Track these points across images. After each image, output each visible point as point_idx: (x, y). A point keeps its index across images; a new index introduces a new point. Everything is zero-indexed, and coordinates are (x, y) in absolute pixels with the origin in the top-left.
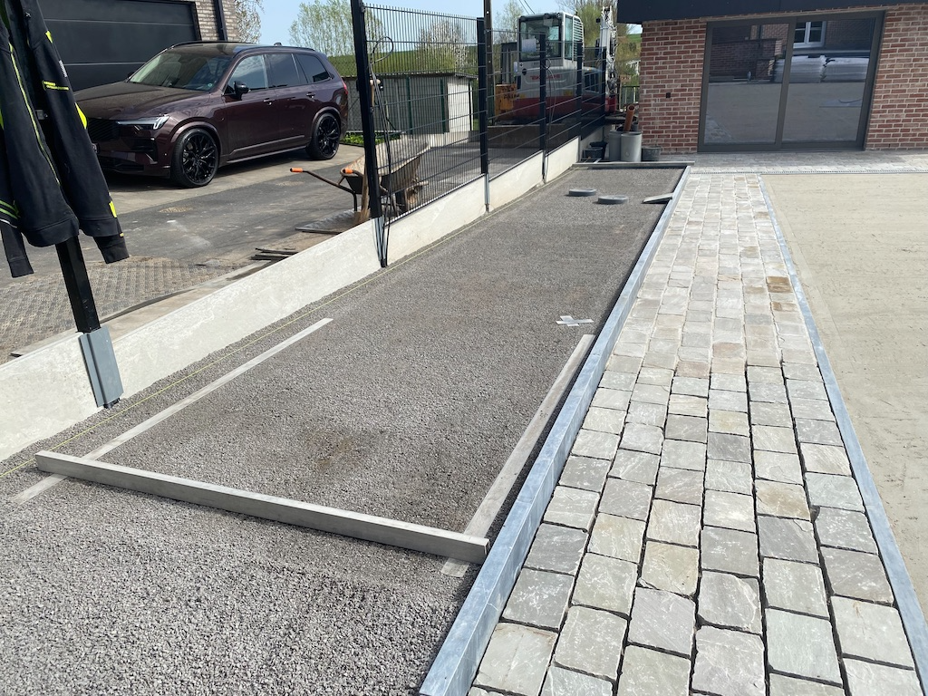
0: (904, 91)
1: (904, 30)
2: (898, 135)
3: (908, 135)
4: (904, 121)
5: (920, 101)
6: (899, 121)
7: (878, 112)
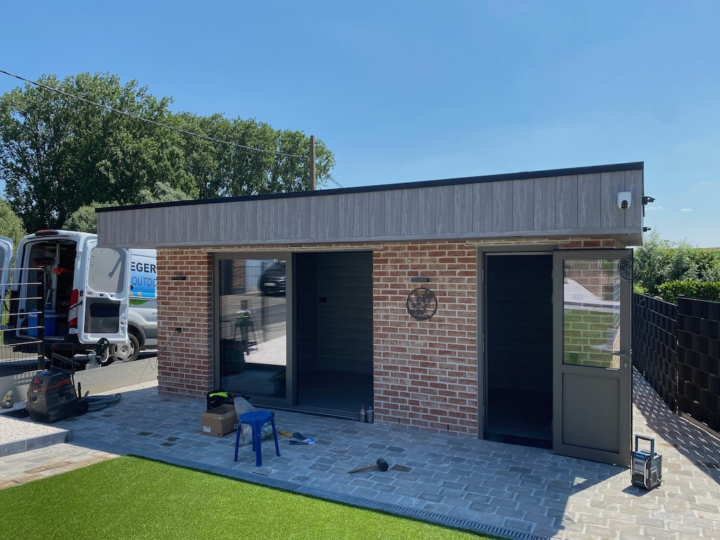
0: (404, 350)
1: (392, 274)
2: (407, 408)
3: (418, 410)
4: (410, 389)
5: (424, 364)
6: (404, 388)
7: (381, 374)
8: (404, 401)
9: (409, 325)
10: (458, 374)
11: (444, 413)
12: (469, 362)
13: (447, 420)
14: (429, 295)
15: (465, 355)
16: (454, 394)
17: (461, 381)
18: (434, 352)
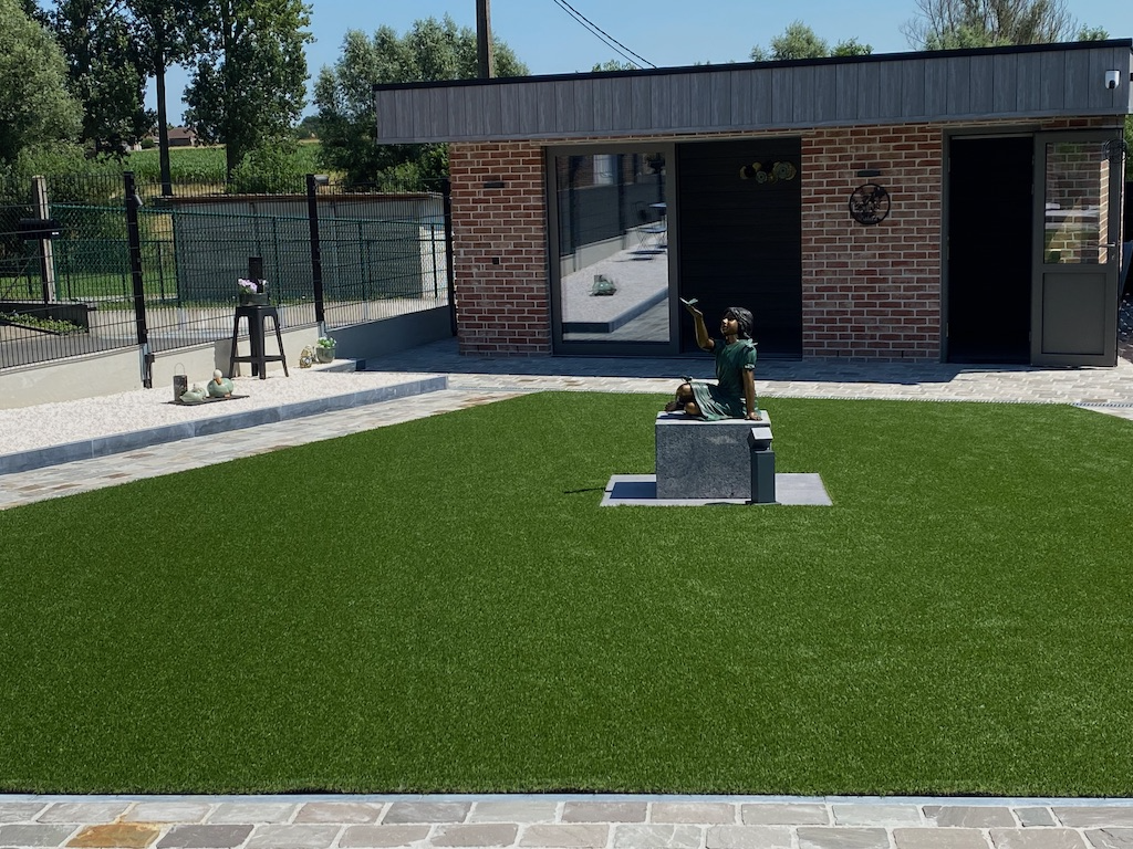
0: (845, 264)
1: (828, 167)
2: (849, 337)
3: (863, 337)
4: (853, 313)
5: (871, 281)
6: (845, 313)
7: (812, 297)
8: (845, 329)
9: (852, 232)
10: (916, 288)
11: (898, 337)
12: (931, 272)
13: (901, 345)
14: (880, 193)
15: (926, 264)
16: (910, 313)
17: (919, 297)
18: (886, 264)
